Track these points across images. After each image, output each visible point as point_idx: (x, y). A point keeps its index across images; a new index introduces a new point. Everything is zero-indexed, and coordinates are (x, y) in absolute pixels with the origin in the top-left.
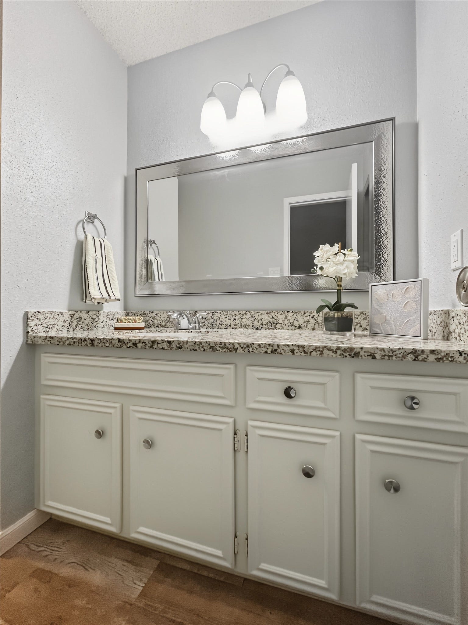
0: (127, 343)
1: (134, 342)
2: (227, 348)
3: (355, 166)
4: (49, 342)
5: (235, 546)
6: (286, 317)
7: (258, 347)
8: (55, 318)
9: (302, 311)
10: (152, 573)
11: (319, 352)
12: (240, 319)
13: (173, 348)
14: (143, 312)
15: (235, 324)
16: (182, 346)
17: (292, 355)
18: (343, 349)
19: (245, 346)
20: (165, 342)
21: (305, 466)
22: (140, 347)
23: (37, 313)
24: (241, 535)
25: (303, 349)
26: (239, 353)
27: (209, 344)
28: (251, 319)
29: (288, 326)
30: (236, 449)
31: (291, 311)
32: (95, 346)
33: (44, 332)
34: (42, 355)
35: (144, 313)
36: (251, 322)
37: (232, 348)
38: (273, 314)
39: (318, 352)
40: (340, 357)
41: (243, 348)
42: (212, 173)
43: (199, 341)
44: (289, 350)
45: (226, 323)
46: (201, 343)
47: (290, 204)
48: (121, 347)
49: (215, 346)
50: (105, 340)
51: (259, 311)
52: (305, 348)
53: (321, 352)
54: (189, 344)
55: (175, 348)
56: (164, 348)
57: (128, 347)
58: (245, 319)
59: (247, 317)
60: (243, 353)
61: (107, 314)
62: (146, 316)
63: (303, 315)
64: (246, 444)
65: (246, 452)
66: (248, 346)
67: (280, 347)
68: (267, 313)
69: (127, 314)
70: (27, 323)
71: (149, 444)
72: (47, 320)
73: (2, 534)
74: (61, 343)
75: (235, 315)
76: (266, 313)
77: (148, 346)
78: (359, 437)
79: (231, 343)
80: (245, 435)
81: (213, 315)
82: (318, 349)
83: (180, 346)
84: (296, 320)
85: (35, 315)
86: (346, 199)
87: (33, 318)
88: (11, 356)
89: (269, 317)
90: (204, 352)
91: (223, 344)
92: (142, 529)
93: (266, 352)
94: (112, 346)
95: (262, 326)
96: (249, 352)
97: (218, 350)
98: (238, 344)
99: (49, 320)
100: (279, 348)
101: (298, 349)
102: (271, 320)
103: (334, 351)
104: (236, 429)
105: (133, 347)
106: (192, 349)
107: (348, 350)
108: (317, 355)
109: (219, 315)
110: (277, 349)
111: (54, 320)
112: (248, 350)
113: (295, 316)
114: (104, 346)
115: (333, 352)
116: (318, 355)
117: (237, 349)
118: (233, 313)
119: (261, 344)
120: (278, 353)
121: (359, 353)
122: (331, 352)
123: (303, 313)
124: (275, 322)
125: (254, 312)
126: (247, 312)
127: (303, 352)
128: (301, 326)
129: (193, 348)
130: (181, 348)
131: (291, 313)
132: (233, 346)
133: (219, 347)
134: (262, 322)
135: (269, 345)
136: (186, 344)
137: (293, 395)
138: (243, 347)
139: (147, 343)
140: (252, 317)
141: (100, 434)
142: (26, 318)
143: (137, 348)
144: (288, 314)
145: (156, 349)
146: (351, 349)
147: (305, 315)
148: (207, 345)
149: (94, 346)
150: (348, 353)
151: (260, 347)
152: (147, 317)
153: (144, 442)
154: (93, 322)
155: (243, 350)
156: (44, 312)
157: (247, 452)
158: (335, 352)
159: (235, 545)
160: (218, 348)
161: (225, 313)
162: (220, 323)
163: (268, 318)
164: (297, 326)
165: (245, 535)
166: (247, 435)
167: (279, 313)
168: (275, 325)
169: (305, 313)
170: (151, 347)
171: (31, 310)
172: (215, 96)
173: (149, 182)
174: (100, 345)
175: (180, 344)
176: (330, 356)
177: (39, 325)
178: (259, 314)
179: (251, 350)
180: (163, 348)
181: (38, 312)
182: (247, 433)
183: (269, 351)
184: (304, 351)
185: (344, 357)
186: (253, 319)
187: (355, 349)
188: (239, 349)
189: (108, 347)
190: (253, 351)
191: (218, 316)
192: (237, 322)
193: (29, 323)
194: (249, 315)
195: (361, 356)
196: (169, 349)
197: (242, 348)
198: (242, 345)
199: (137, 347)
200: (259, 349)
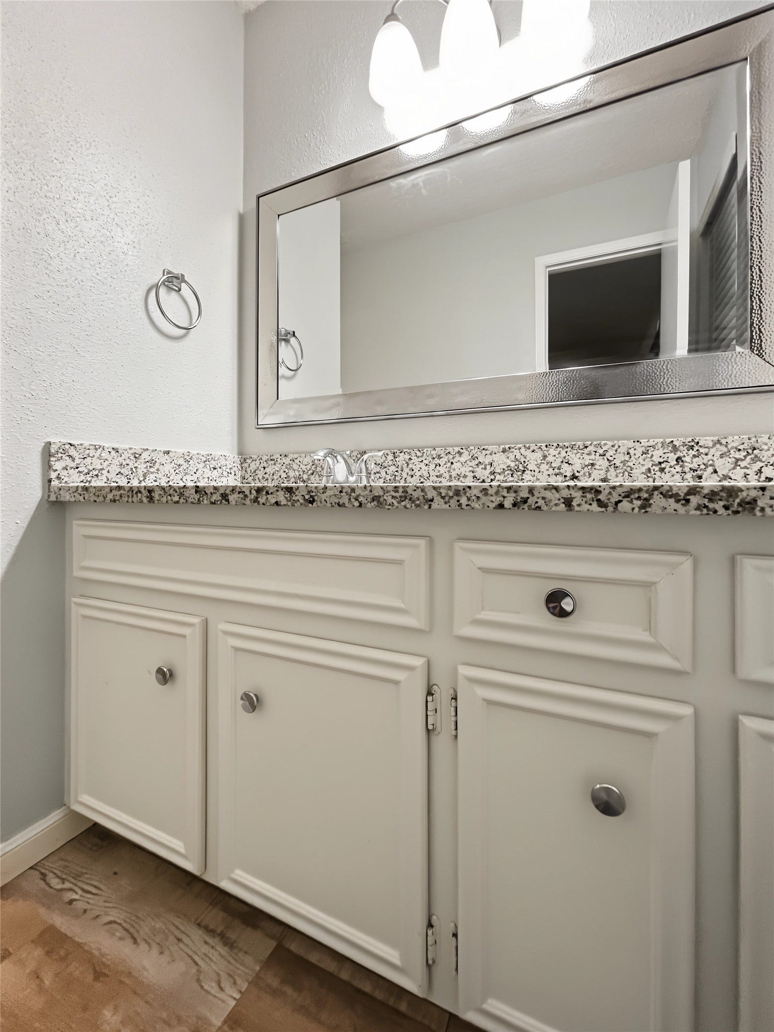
0: (211, 493)
1: (223, 492)
2: (410, 500)
3: (685, 167)
4: (81, 498)
5: (429, 948)
6: (545, 457)
7: (480, 495)
8: (103, 458)
9: (580, 444)
10: (258, 968)
11: (639, 503)
12: (449, 464)
13: (296, 502)
14: (270, 456)
15: (438, 474)
16: (316, 498)
17: (567, 510)
18: (706, 491)
19: (451, 494)
20: (282, 490)
21: (598, 786)
22: (234, 503)
23: (67, 446)
24: (443, 927)
25: (596, 496)
26: (437, 510)
27: (371, 491)
28: (470, 464)
29: (549, 475)
30: (430, 727)
31: (555, 445)
32: (156, 502)
33: (82, 481)
34: (75, 522)
35: (272, 458)
36: (471, 469)
37: (421, 498)
38: (517, 452)
39: (635, 501)
40: (698, 512)
41: (447, 498)
42: (393, 183)
43: (349, 487)
44: (559, 499)
45: (420, 473)
46: (353, 490)
47: (547, 267)
48: (200, 503)
49: (383, 496)
50: (173, 489)
51: (486, 447)
52: (600, 492)
53: (645, 502)
54: (329, 493)
55: (302, 501)
56: (280, 502)
57: (212, 503)
58: (459, 464)
59: (463, 459)
60: (445, 510)
61: (204, 459)
62: (275, 464)
63: (583, 452)
64: (453, 719)
65: (454, 737)
66: (457, 493)
67: (536, 493)
68: (504, 451)
69: (242, 461)
70: (48, 464)
71: (252, 703)
72: (88, 460)
73: (2, 849)
74: (101, 499)
75: (439, 457)
76: (501, 450)
77: (249, 499)
78: (749, 724)
79: (418, 488)
80: (452, 699)
81: (395, 457)
82: (637, 495)
83: (311, 496)
84: (566, 463)
85: (63, 450)
86: (660, 249)
87: (60, 455)
88: (18, 522)
89: (508, 458)
90: (359, 508)
91: (401, 490)
92: (240, 874)
93: (501, 506)
94: (184, 501)
95: (492, 477)
96: (460, 505)
97: (390, 505)
98: (434, 488)
99: (92, 461)
100: (533, 495)
101: (583, 497)
102: (513, 464)
103: (682, 498)
104: (431, 684)
105: (221, 503)
106: (335, 503)
107: (721, 494)
108: (633, 509)
109: (407, 457)
110: (528, 498)
111: (102, 461)
112: (458, 501)
113: (563, 454)
114: (170, 502)
115: (678, 501)
116: (637, 510)
117: (432, 500)
118: (433, 452)
119: (489, 488)
120: (530, 507)
121: (755, 500)
122: (672, 501)
123: (581, 447)
124: (521, 467)
125: (476, 449)
126: (462, 449)
127: (595, 504)
128: (577, 474)
129: (337, 501)
130: (312, 502)
131: (554, 447)
132: (423, 494)
133: (393, 497)
134: (492, 468)
135: (509, 489)
136: (323, 493)
137: (568, 608)
138: (447, 494)
139: (247, 492)
140: (473, 458)
141: (165, 676)
142: (47, 454)
143: (229, 503)
144: (547, 451)
145: (263, 504)
146: (732, 492)
147: (586, 451)
148: (367, 492)
149: (154, 502)
150: (722, 503)
151: (486, 494)
152: (277, 465)
153: (242, 698)
154: (177, 471)
155: (446, 503)
156: (81, 445)
157: (456, 737)
158: (684, 499)
159: (429, 943)
160: (390, 500)
161: (419, 454)
162: (410, 473)
163: (505, 460)
164: (569, 474)
165: (452, 925)
166: (455, 698)
167: (529, 448)
168: (519, 473)
169: (586, 447)
170: (254, 502)
171: (57, 440)
172: (397, 19)
173: (280, 217)
174: (164, 499)
175: (312, 494)
176: (670, 510)
177: (71, 468)
178: (488, 452)
179: (464, 501)
180: (277, 503)
181: (70, 444)
182: (455, 691)
183: (508, 504)
184: (598, 500)
185: (711, 513)
186: (474, 463)
187: (741, 490)
188: (437, 499)
189: (177, 502)
190: (470, 503)
191: (405, 460)
192: (442, 470)
193: (53, 463)
194: (465, 457)
195: (762, 509)
196: (289, 503)
197: (443, 498)
198: (444, 492)
199: (228, 501)
200: (484, 499)
